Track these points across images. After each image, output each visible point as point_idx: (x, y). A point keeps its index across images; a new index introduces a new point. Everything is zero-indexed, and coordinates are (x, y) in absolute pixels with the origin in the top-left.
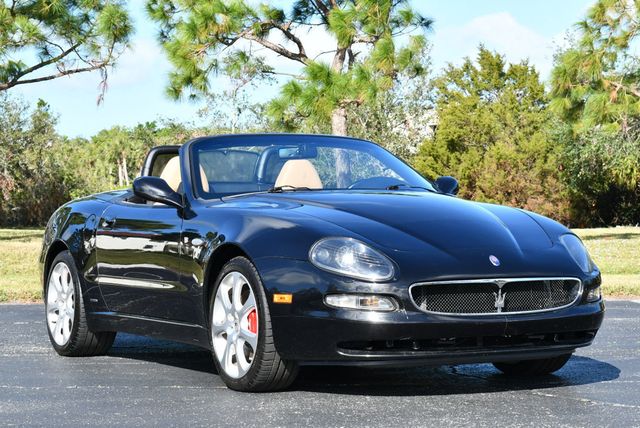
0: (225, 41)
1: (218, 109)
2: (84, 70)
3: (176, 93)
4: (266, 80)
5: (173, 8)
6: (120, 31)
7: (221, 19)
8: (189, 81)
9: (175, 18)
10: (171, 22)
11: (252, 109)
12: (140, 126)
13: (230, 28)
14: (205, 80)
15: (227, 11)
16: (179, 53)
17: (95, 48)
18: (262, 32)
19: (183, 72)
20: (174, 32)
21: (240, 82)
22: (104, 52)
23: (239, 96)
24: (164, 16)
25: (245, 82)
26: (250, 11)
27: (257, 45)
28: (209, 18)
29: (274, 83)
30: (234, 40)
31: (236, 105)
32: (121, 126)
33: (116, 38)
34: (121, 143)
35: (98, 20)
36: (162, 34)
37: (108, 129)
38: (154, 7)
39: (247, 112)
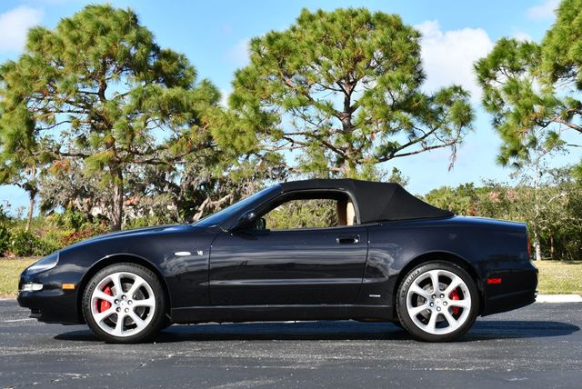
0: (541, 124)
1: (525, 173)
2: (440, 146)
3: (504, 161)
4: (561, 151)
5: (503, 102)
6: (465, 118)
7: (537, 108)
8: (514, 153)
9: (505, 108)
10: (501, 112)
11: (551, 172)
12: (462, 186)
13: (545, 114)
14: (527, 151)
15: (541, 102)
16: (509, 133)
17: (447, 131)
18: (568, 117)
19: (509, 146)
20: (504, 119)
21: (541, 152)
22: (454, 134)
23: (541, 163)
24: (495, 108)
25: (545, 153)
26: (559, 103)
27: (565, 126)
28: (528, 109)
29: (566, 153)
30: (548, 124)
31: (539, 170)
32: (447, 186)
33: (463, 124)
34: (448, 198)
35: (449, 111)
36: (495, 120)
37: (438, 189)
38: (489, 102)
39: (548, 174)
